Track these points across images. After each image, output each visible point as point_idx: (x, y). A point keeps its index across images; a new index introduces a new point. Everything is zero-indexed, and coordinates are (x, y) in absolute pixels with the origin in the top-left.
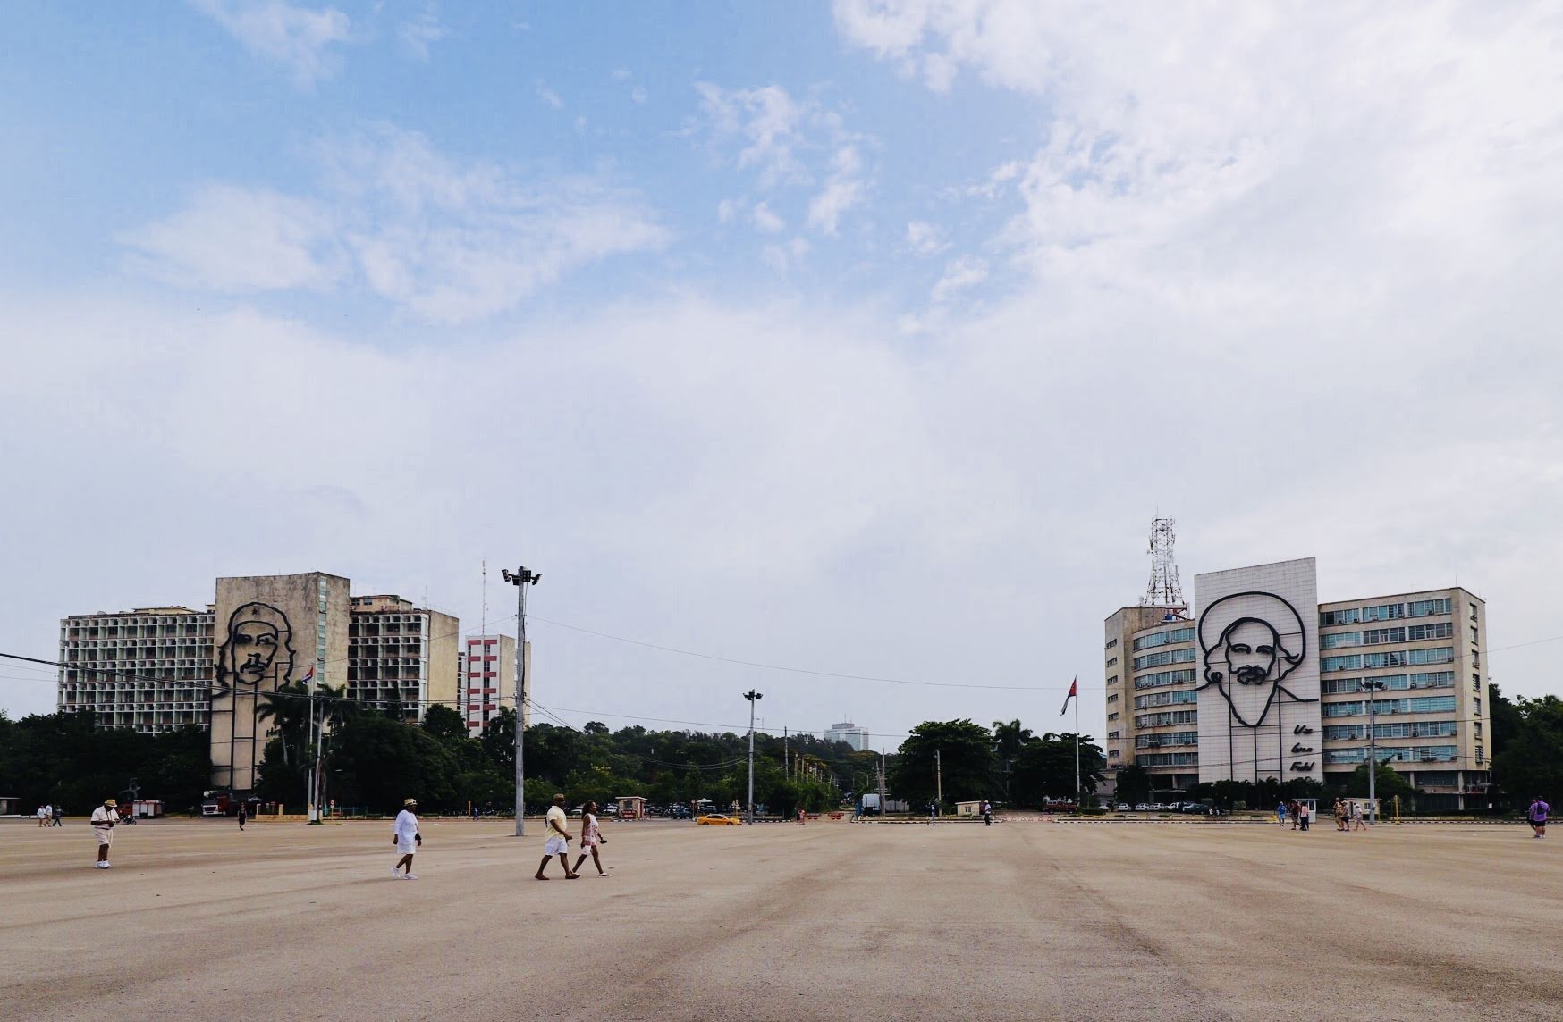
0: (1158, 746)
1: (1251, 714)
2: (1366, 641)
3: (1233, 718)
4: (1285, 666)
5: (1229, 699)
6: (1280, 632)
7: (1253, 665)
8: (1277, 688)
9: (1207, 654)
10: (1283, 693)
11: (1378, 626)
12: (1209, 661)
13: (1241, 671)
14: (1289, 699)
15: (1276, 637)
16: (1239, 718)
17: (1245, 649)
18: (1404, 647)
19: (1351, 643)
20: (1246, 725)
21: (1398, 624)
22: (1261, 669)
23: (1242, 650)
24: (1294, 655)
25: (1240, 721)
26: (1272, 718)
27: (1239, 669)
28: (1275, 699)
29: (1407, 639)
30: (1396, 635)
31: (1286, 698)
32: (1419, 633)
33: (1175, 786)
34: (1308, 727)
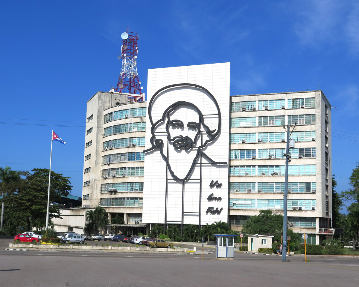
0: (115, 192)
1: (181, 171)
2: (260, 123)
3: (169, 174)
4: (206, 138)
5: (166, 159)
6: (204, 114)
7: (184, 136)
8: (200, 154)
9: (154, 126)
10: (204, 158)
11: (268, 114)
12: (154, 131)
13: (176, 139)
14: (208, 162)
15: (201, 116)
16: (172, 174)
17: (179, 124)
19: (250, 124)
20: (177, 180)
21: (281, 113)
22: (190, 139)
24: (212, 129)
25: (173, 176)
26: (196, 175)
27: (175, 138)
29: (287, 124)
31: (204, 161)
32: (295, 120)
33: (126, 222)
34: (219, 183)
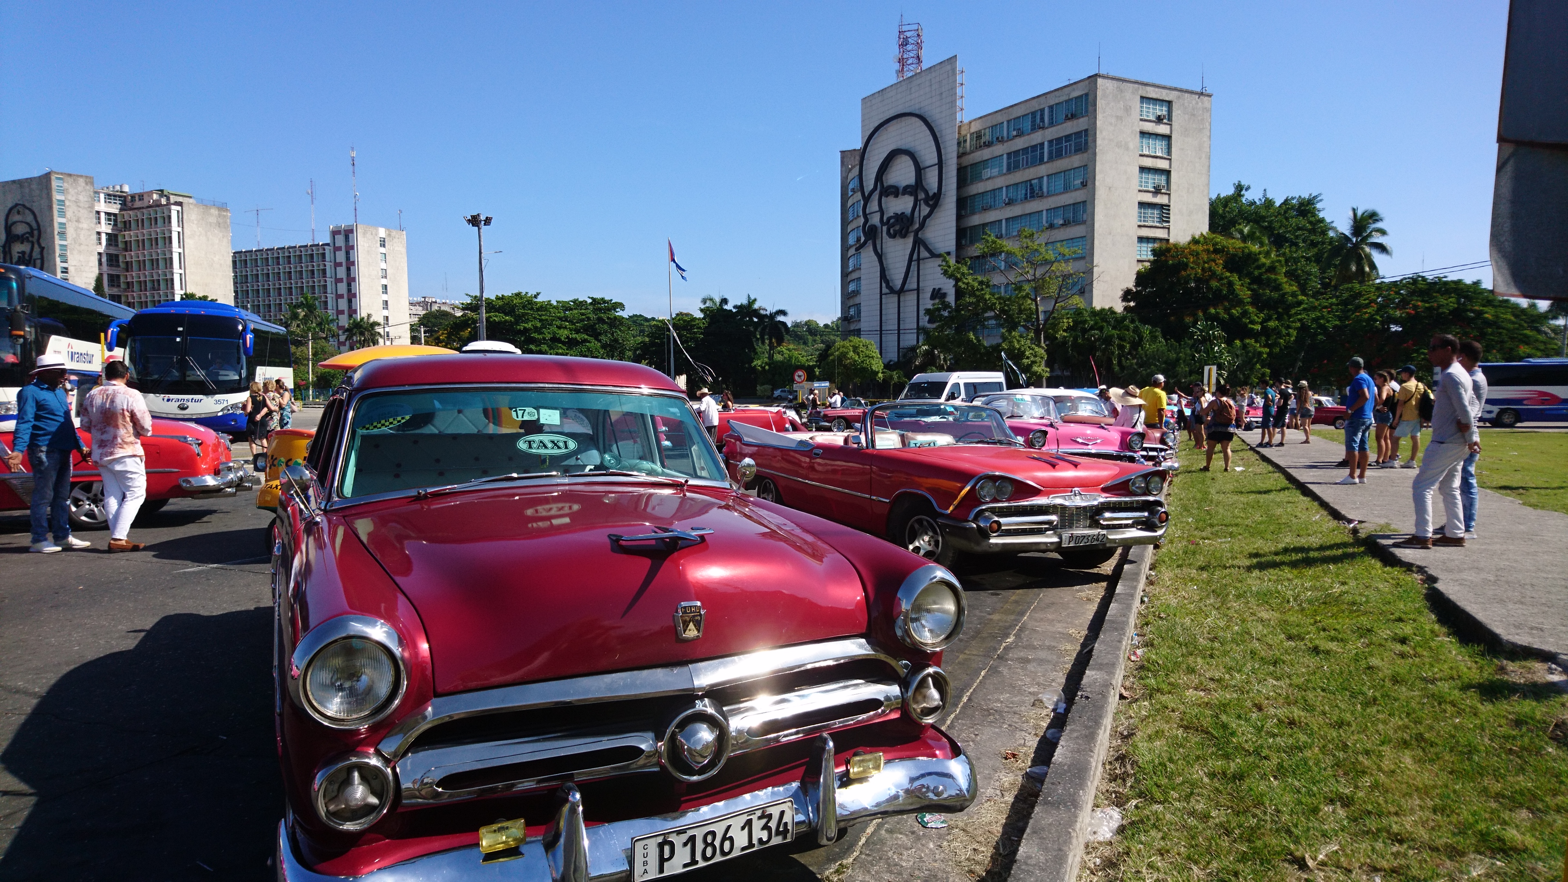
1: (897, 276)
2: (1009, 167)
3: (884, 285)
4: (925, 210)
5: (880, 257)
6: (922, 166)
7: (899, 212)
8: (919, 242)
9: (867, 199)
10: (922, 249)
11: (1020, 143)
12: (867, 212)
13: (892, 221)
14: (927, 255)
15: (919, 170)
16: (887, 282)
17: (894, 191)
18: (1043, 170)
19: (995, 171)
20: (892, 291)
21: (1037, 137)
22: (906, 216)
23: (891, 193)
24: (931, 194)
25: (888, 286)
26: (913, 280)
27: (889, 219)
28: (915, 257)
29: (1046, 160)
30: (1034, 155)
31: (924, 254)
32: (1059, 147)
34: (943, 291)
